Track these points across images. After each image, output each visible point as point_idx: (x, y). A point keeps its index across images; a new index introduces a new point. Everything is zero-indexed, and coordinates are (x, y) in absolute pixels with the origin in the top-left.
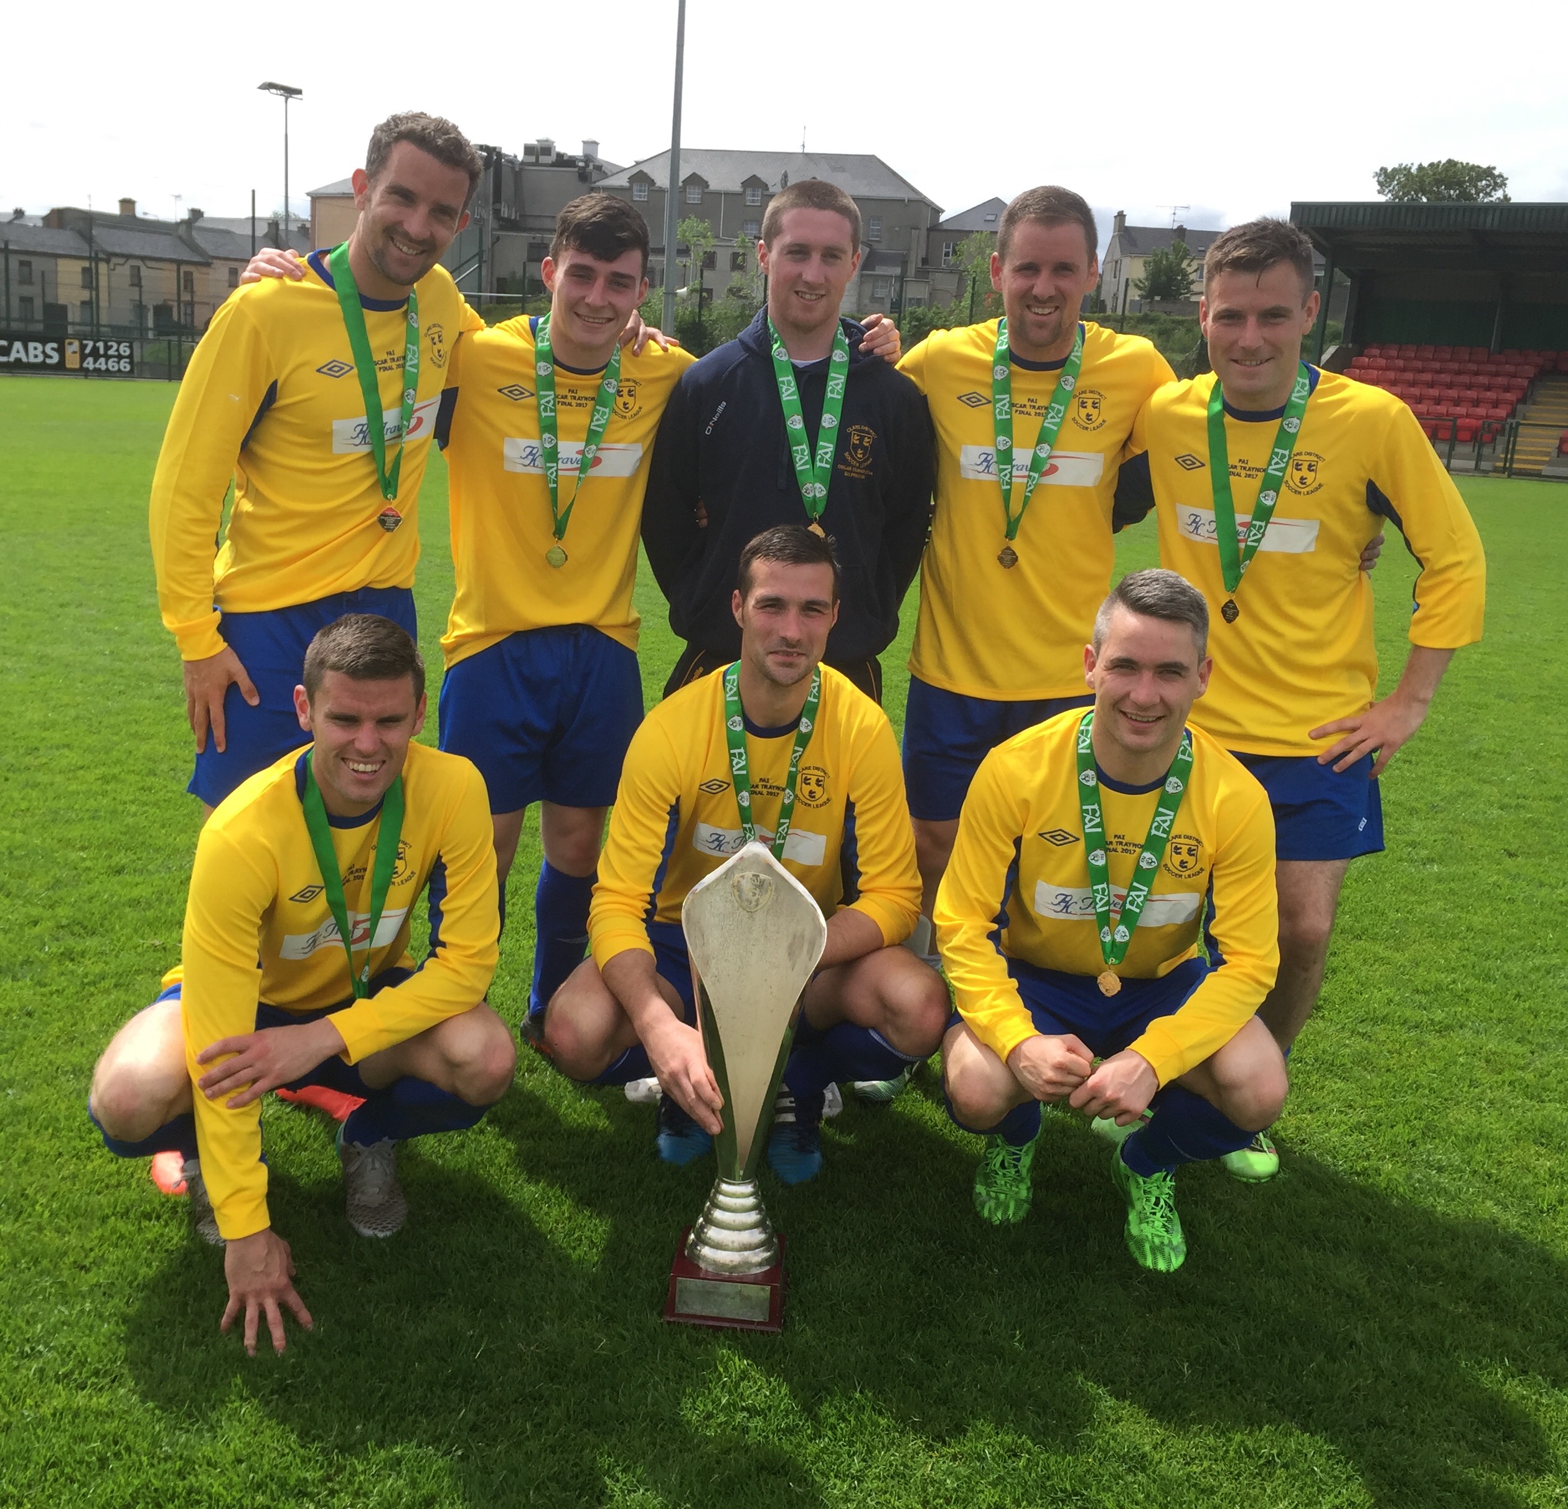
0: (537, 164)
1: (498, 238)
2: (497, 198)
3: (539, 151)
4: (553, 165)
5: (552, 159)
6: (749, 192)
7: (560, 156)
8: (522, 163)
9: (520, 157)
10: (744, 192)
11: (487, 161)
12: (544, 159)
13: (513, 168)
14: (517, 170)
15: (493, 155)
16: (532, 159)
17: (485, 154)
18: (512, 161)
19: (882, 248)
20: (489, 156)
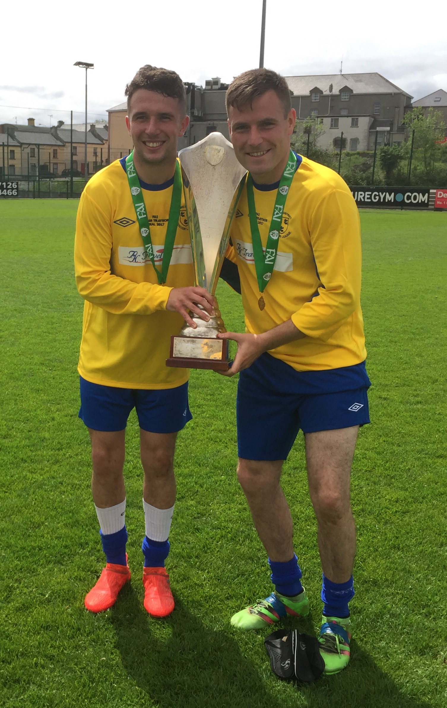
0: (211, 89)
1: (193, 125)
2: (193, 107)
3: (213, 84)
4: (219, 89)
5: (219, 86)
6: (313, 95)
7: (222, 85)
8: (205, 90)
9: (204, 87)
10: (311, 95)
11: (188, 90)
12: (215, 87)
13: (200, 92)
14: (202, 93)
15: (191, 87)
16: (209, 87)
17: (187, 87)
18: (200, 90)
19: (381, 119)
20: (189, 87)
